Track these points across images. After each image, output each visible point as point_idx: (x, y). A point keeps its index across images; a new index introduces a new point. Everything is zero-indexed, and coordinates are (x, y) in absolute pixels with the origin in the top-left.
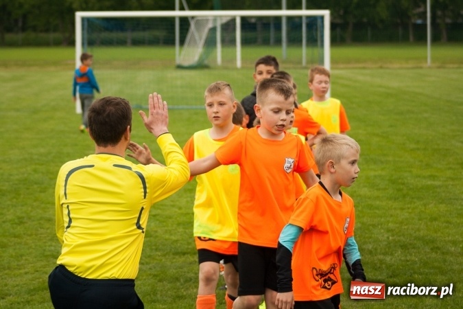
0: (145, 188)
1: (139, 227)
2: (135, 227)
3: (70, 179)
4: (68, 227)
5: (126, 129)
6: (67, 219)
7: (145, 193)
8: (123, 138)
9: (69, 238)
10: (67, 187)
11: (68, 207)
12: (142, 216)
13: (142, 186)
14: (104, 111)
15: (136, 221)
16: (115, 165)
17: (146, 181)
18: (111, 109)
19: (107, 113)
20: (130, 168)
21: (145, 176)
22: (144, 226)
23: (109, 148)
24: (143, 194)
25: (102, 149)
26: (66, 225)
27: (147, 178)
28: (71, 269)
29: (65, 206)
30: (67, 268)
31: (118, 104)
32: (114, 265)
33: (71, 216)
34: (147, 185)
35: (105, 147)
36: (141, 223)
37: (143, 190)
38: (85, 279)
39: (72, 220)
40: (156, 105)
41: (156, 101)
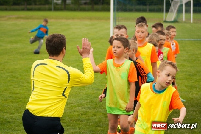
0: (69, 78)
1: (64, 95)
2: (62, 95)
3: (36, 68)
5: (63, 49)
7: (69, 81)
8: (61, 53)
10: (35, 72)
11: (34, 81)
12: (66, 91)
13: (68, 77)
14: (53, 41)
15: (62, 93)
16: (57, 66)
17: (70, 75)
18: (56, 40)
20: (64, 69)
21: (70, 73)
22: (67, 95)
23: (55, 57)
24: (68, 81)
25: (51, 57)
26: (32, 90)
27: (71, 74)
28: (31, 111)
30: (29, 111)
31: (59, 38)
32: (50, 110)
33: (34, 86)
34: (70, 78)
35: (53, 57)
36: (65, 94)
37: (68, 79)
38: (36, 116)
39: (35, 88)
40: (86, 44)
41: (86, 42)
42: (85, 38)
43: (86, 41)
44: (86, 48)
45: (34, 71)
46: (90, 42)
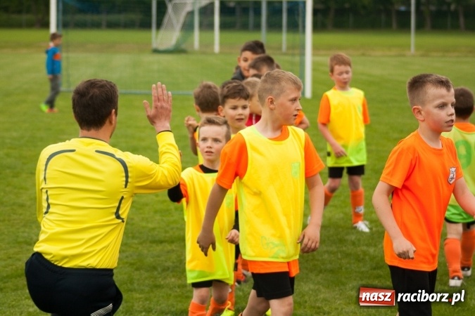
0: (127, 177)
1: (118, 217)
2: (114, 216)
3: (50, 163)
4: (46, 213)
5: (110, 113)
6: (45, 205)
7: (127, 182)
8: (107, 122)
9: (49, 225)
10: (47, 171)
11: (47, 192)
12: (122, 206)
13: (124, 174)
14: (89, 93)
15: (115, 210)
16: (97, 151)
17: (129, 169)
18: (96, 91)
19: (90, 95)
20: (112, 155)
21: (128, 165)
22: (124, 216)
23: (93, 132)
24: (124, 183)
25: (85, 132)
26: (44, 210)
27: (131, 167)
28: (48, 257)
29: (44, 191)
30: (44, 255)
31: (102, 86)
33: (50, 201)
34: (130, 175)
35: (89, 130)
36: (120, 212)
37: (124, 179)
38: (61, 267)
39: (51, 206)
40: (161, 98)
41: (160, 93)
42: (159, 83)
43: (160, 90)
44: (162, 107)
45: (45, 170)
46: (170, 93)
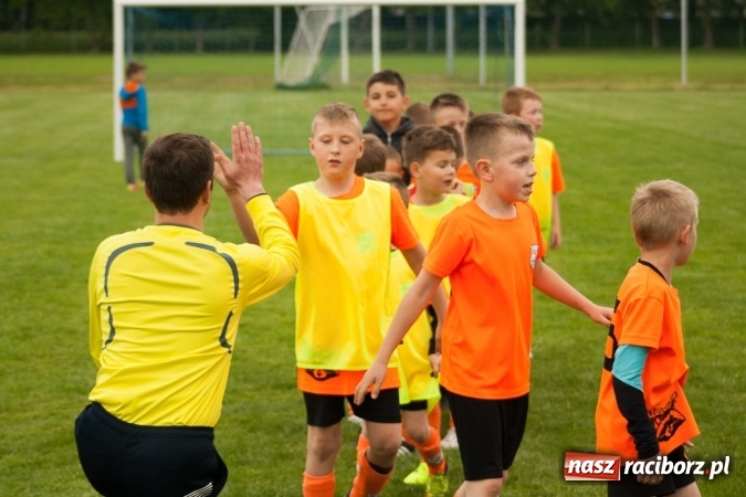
0: (236, 281)
1: (224, 344)
2: (218, 343)
3: (113, 264)
4: (109, 341)
5: (205, 185)
6: (107, 329)
7: (237, 288)
8: (200, 201)
9: (110, 359)
10: (109, 277)
11: (109, 309)
12: (229, 326)
13: (232, 277)
14: (172, 158)
15: (219, 334)
16: (188, 244)
17: (239, 269)
18: (181, 154)
19: (175, 161)
21: (237, 262)
22: (231, 342)
23: (179, 217)
24: (233, 290)
25: (167, 218)
26: (105, 337)
27: (241, 265)
28: (111, 410)
29: (105, 307)
30: (105, 407)
32: (180, 404)
33: (115, 323)
34: (240, 277)
35: (172, 214)
36: (227, 337)
37: (233, 284)
38: (133, 425)
39: (116, 331)
40: (245, 146)
41: (243, 137)
43: (243, 134)
44: (247, 161)
45: (106, 275)
46: (257, 138)
